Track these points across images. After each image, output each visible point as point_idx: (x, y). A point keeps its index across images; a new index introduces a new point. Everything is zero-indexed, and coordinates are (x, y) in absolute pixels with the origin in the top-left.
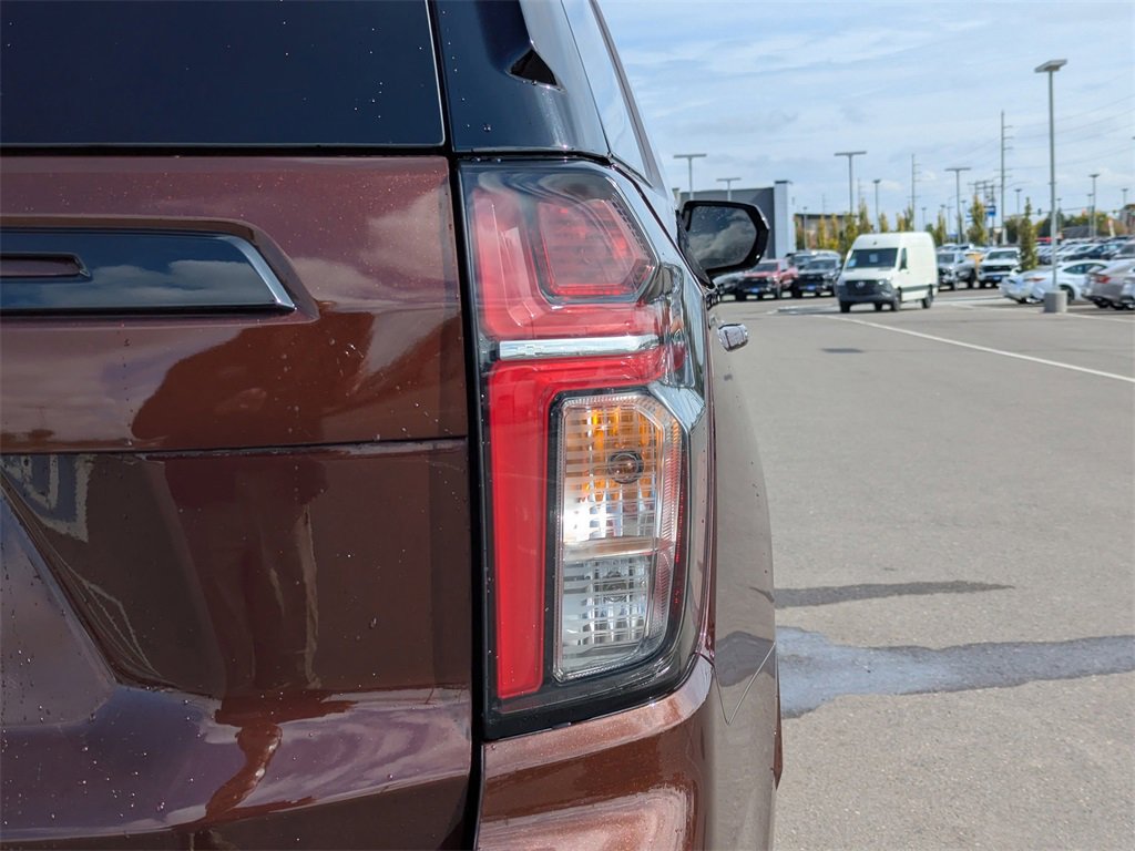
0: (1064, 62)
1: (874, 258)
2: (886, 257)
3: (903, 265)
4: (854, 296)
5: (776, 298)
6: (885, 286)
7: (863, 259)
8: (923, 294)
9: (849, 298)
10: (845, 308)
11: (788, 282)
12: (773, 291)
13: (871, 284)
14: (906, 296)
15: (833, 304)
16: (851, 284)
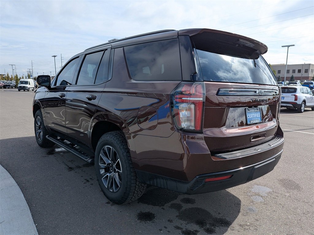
0: (57, 56)
1: (24, 83)
2: (26, 83)
3: (29, 84)
4: (21, 89)
5: (12, 88)
6: (27, 87)
7: (22, 83)
8: (33, 89)
9: (20, 89)
10: (19, 90)
11: (14, 86)
12: (11, 87)
13: (24, 87)
14: (30, 89)
15: (17, 90)
16: (20, 87)
